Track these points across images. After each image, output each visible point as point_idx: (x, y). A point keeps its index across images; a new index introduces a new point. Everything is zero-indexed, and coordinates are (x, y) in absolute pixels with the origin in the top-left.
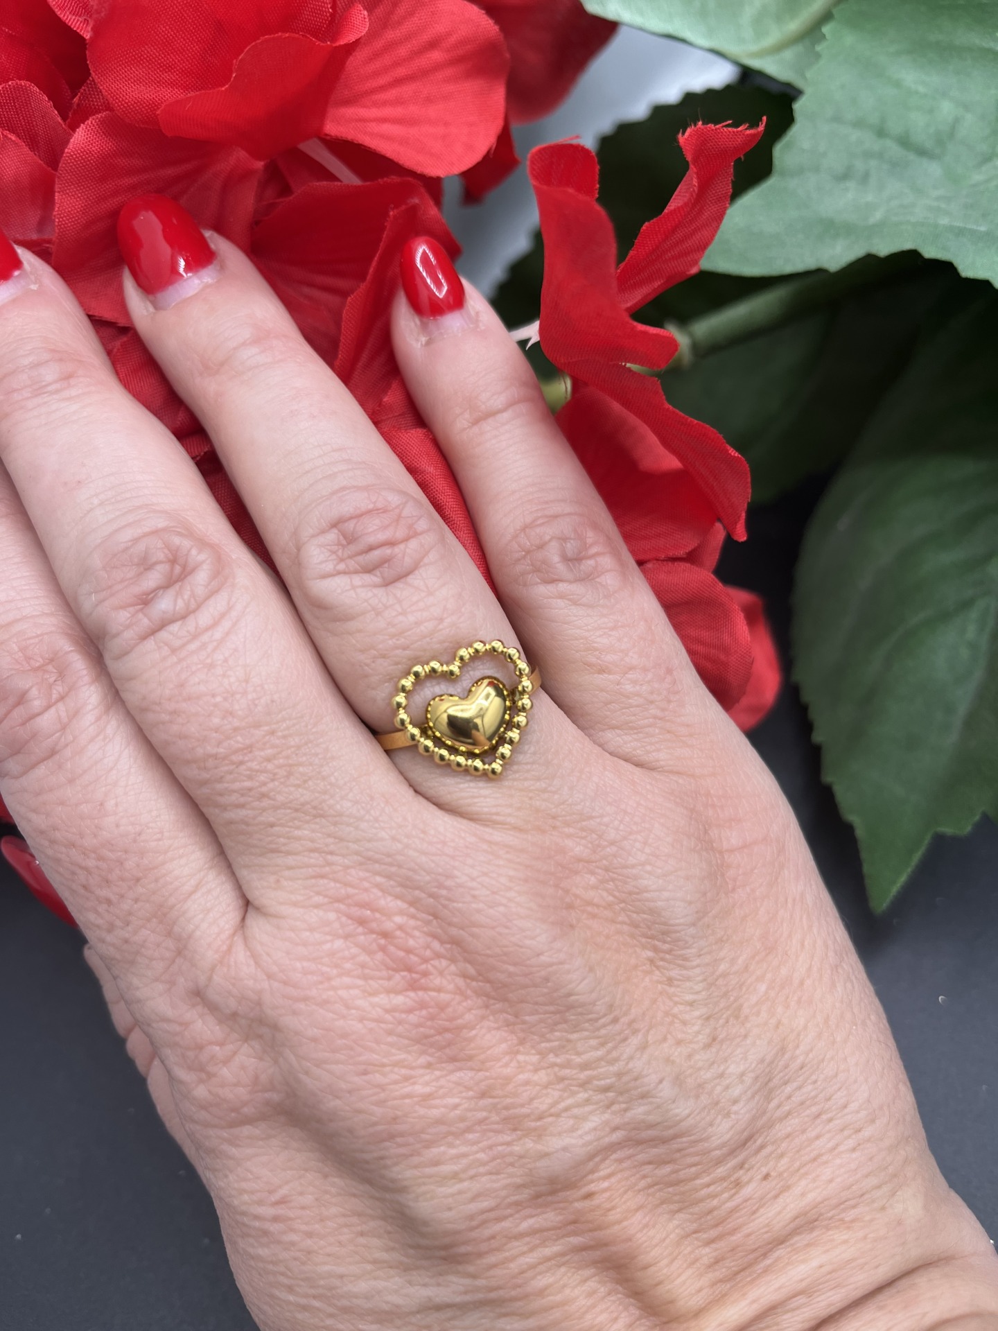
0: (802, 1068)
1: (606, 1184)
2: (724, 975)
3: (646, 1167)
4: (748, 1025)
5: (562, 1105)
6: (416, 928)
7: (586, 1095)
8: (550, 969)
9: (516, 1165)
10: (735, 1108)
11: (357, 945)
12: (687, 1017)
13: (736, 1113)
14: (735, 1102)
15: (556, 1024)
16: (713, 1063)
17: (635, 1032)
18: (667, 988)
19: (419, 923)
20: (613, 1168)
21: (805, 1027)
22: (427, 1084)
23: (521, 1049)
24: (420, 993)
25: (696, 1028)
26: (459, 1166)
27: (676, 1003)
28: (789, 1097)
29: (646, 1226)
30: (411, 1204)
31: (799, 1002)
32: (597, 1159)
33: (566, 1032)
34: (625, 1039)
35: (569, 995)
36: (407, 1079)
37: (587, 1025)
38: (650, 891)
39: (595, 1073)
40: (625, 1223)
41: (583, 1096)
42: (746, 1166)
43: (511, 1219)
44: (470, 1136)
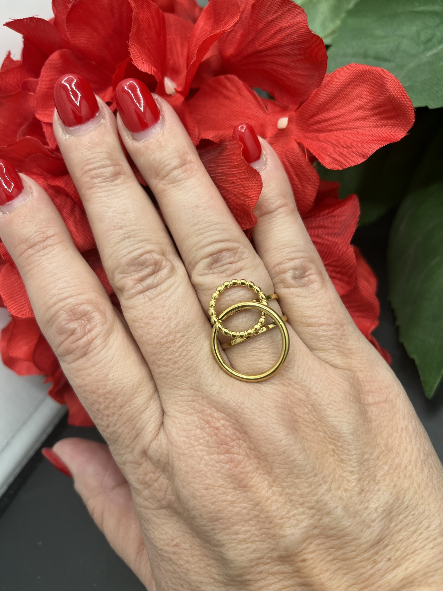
0: (407, 507)
1: (312, 555)
2: (368, 460)
3: (331, 550)
4: (380, 485)
5: (292, 513)
6: (229, 426)
7: (302, 510)
8: (286, 448)
9: (272, 539)
10: (373, 524)
11: (205, 432)
12: (349, 478)
13: (373, 527)
14: (373, 521)
15: (289, 474)
16: (362, 502)
17: (326, 482)
18: (341, 464)
19: (231, 424)
20: (315, 548)
21: (409, 488)
22: (233, 496)
23: (274, 484)
24: (231, 455)
25: (354, 484)
26: (247, 536)
27: (345, 471)
28: (401, 522)
29: (331, 579)
30: (226, 552)
31: (405, 476)
32: (308, 542)
33: (293, 478)
34: (320, 485)
35: (294, 460)
36: (224, 493)
37: (302, 476)
38: (331, 417)
39: (306, 499)
40: (321, 576)
41: (301, 510)
42: (380, 554)
43: (269, 565)
44: (252, 522)
